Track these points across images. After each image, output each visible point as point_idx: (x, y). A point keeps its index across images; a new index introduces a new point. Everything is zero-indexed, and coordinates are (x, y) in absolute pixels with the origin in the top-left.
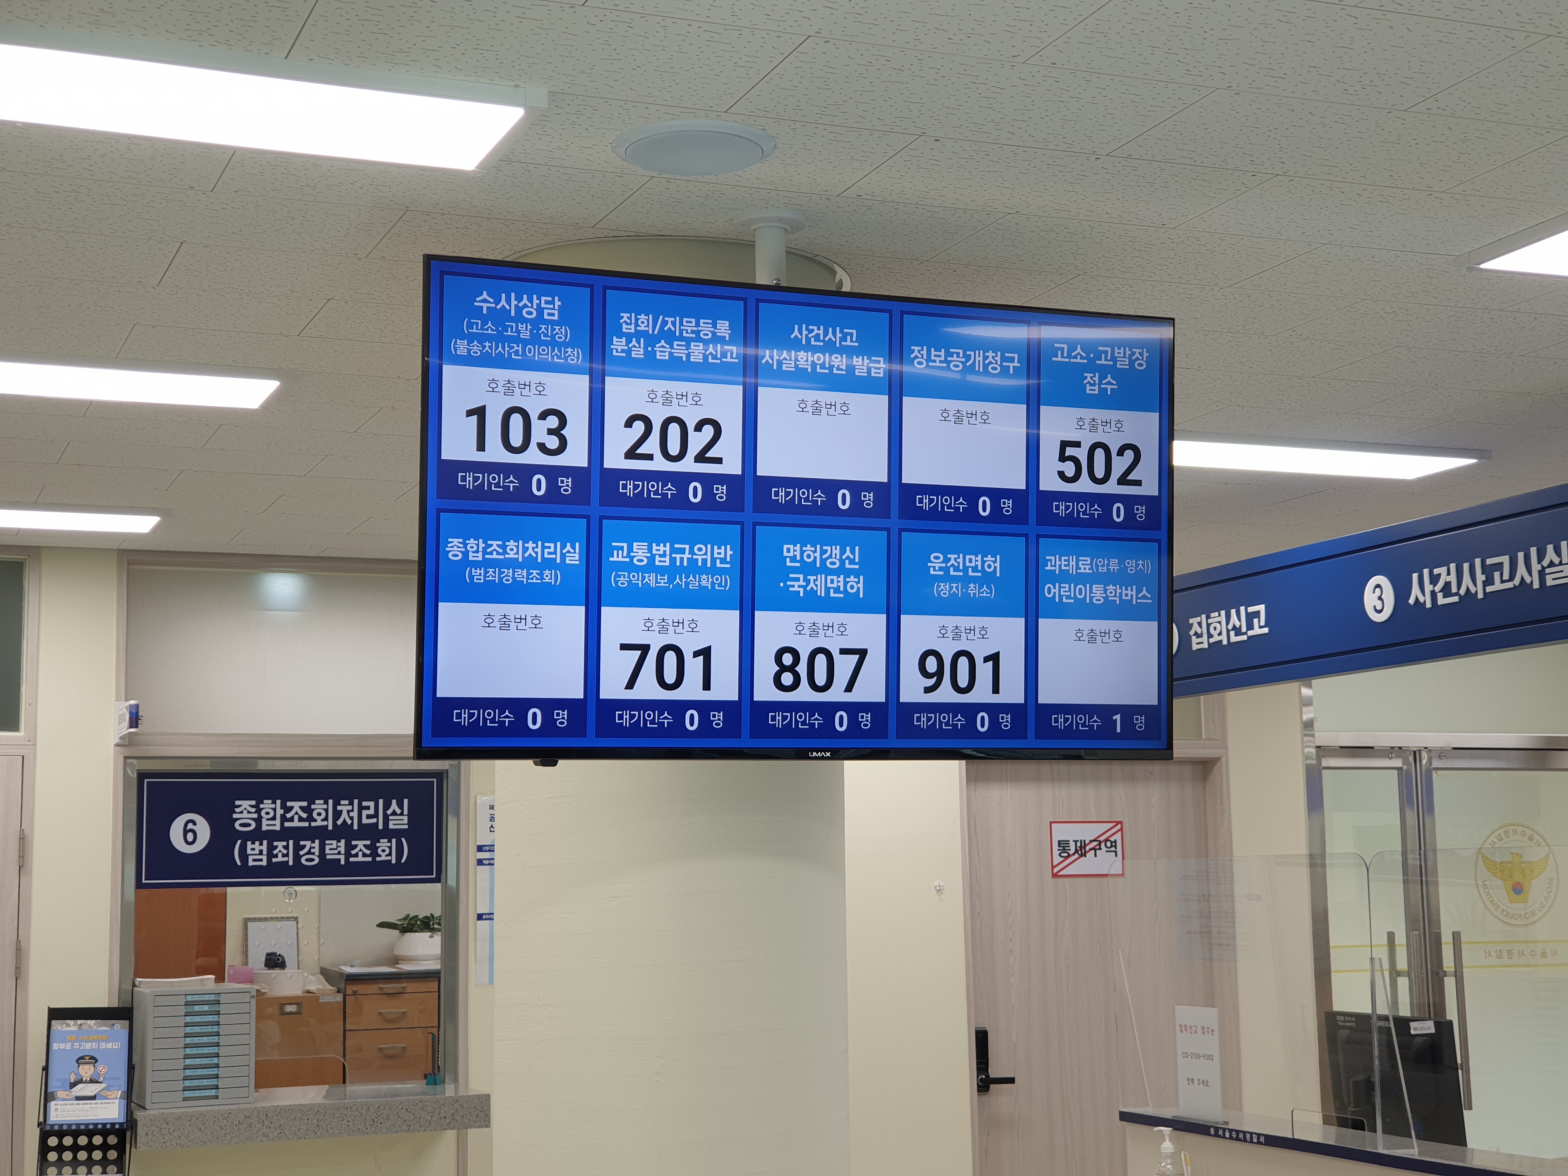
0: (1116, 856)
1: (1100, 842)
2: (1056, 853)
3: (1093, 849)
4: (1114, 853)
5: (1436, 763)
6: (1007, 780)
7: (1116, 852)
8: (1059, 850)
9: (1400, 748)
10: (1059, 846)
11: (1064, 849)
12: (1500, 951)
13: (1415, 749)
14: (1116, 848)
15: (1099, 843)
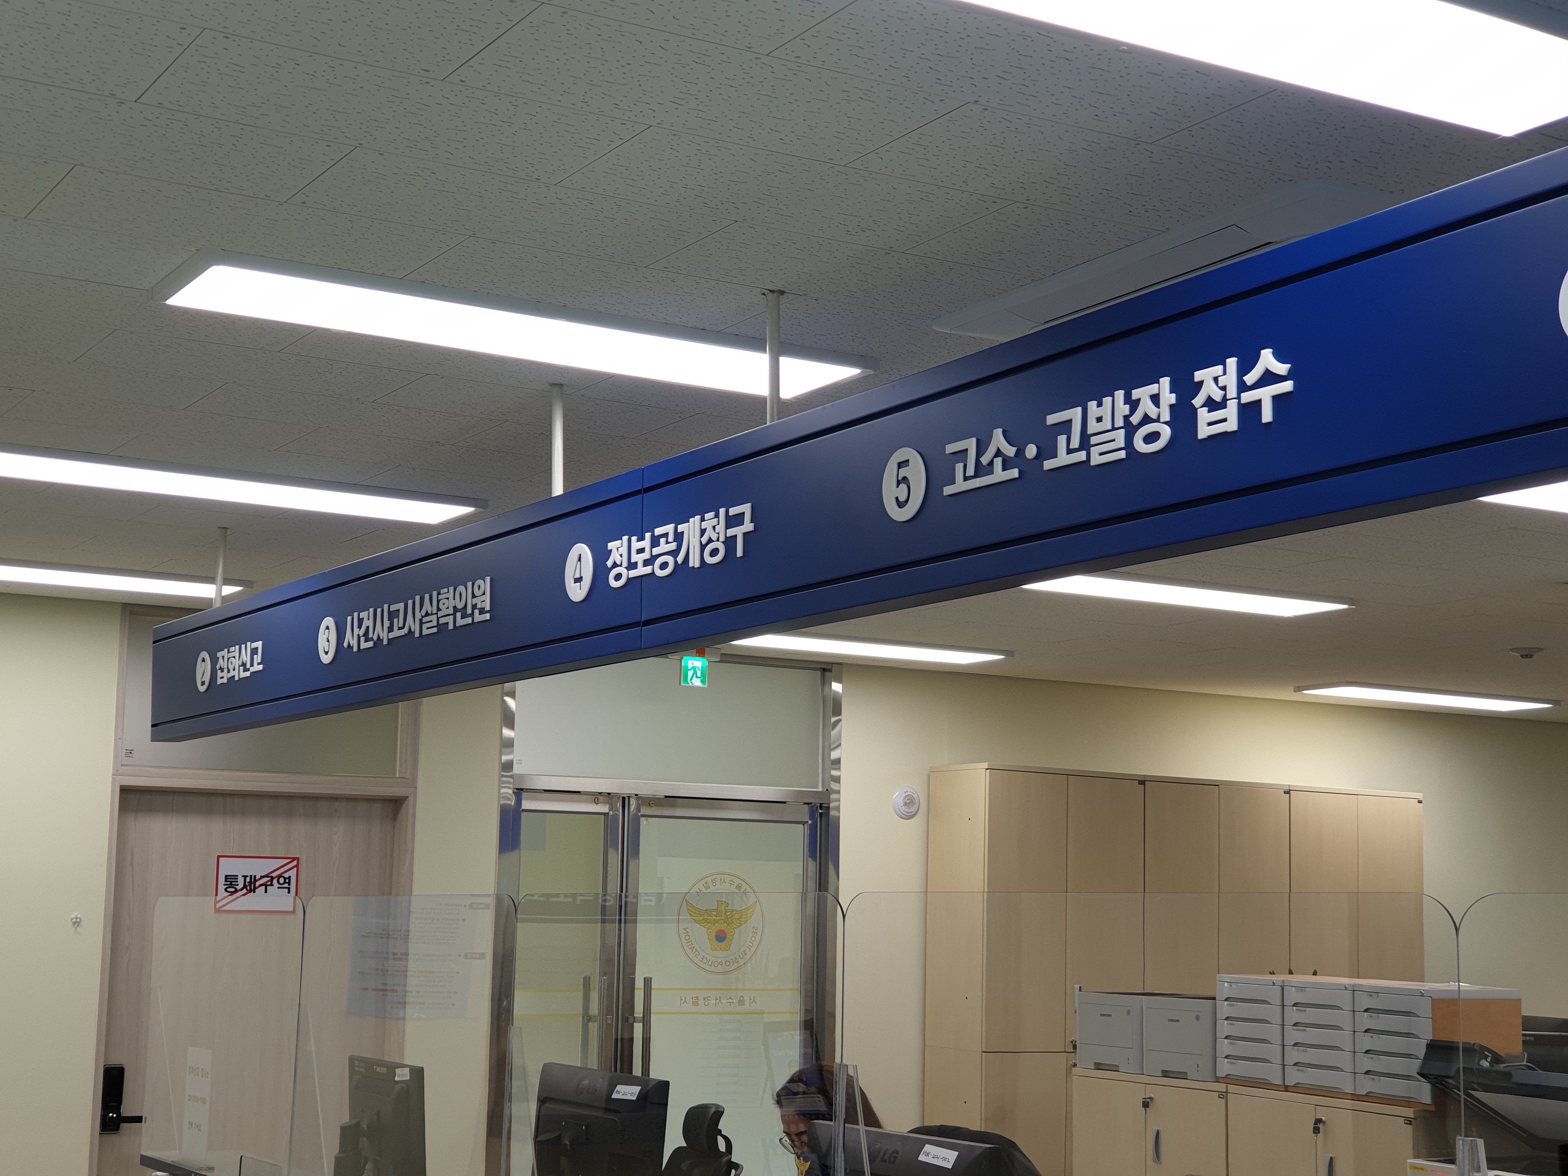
0: (289, 892)
1: (272, 878)
2: (222, 887)
3: (265, 885)
4: (287, 890)
5: (644, 811)
6: (173, 812)
7: (289, 889)
8: (225, 885)
9: (609, 794)
10: (226, 881)
11: (231, 884)
12: (697, 998)
13: (625, 796)
14: (289, 885)
15: (270, 880)
